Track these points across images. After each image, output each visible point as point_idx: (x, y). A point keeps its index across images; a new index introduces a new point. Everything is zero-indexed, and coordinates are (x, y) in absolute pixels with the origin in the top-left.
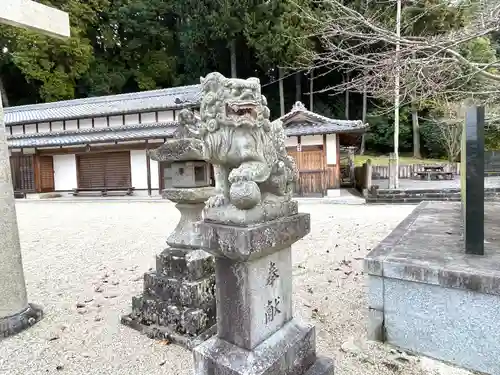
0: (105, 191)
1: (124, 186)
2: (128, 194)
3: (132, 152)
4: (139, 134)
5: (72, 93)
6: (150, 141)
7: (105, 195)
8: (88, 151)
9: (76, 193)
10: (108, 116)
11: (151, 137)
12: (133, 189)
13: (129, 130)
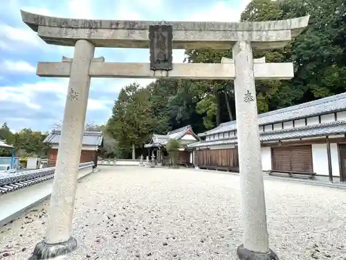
0: (291, 174)
1: (306, 172)
2: (311, 178)
3: (313, 145)
4: (321, 131)
5: (267, 108)
6: (330, 137)
7: (291, 177)
8: (280, 145)
9: (271, 173)
10: (293, 121)
11: (331, 134)
12: (314, 174)
13: (311, 129)
